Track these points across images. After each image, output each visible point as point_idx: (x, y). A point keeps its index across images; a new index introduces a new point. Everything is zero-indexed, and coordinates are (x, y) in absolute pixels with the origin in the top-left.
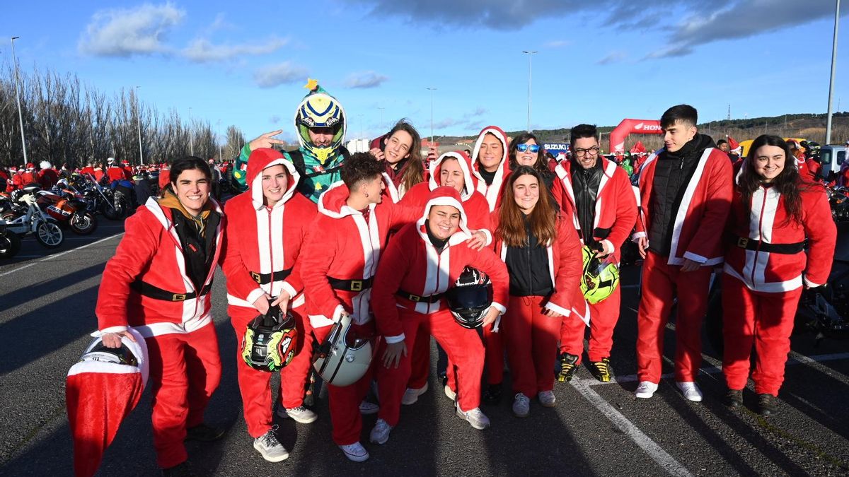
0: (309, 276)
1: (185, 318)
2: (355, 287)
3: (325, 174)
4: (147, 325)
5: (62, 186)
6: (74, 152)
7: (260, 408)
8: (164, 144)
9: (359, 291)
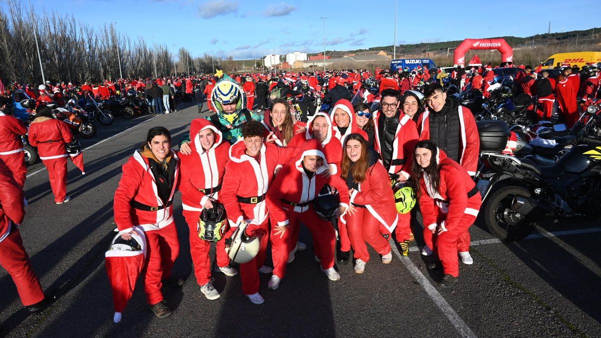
0: (226, 196)
1: (158, 220)
2: (253, 201)
3: (234, 129)
4: (141, 225)
5: (71, 104)
6: (75, 71)
7: (204, 269)
8: (135, 62)
9: (256, 203)
